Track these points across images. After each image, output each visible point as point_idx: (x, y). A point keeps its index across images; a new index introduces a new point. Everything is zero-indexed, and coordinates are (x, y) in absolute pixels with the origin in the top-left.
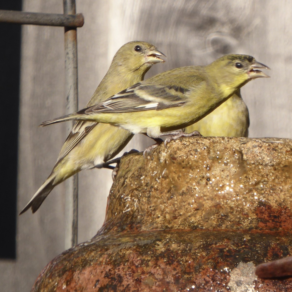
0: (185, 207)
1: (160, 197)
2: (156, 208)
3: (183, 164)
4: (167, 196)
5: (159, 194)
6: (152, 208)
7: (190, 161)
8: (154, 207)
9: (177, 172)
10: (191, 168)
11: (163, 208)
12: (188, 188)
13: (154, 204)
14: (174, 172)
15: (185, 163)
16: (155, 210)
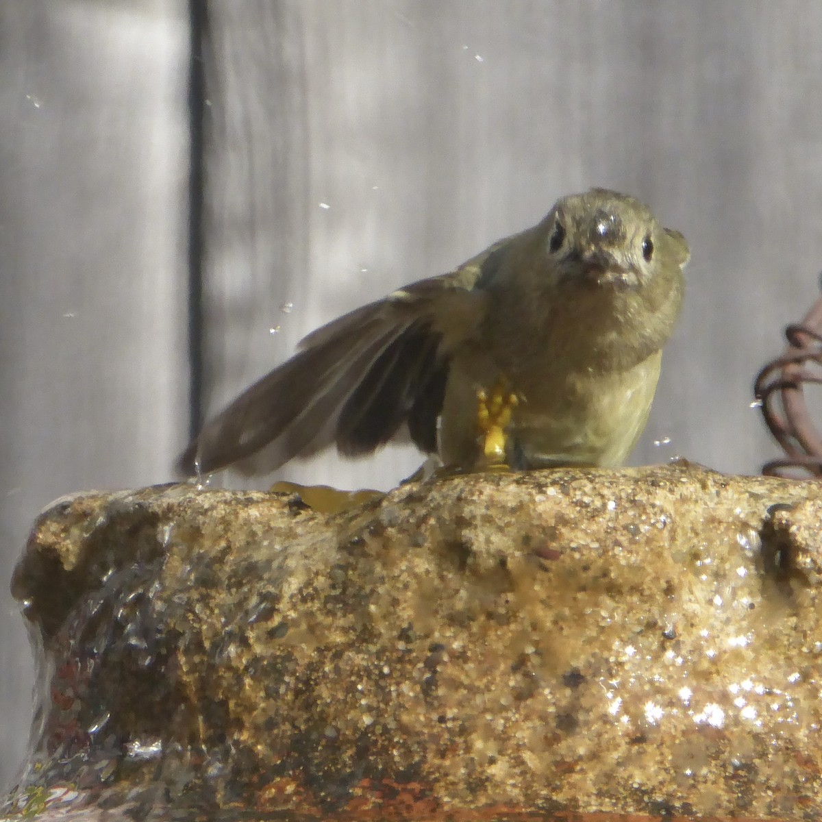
0: (589, 730)
1: (481, 684)
2: (467, 724)
3: (584, 575)
4: (512, 683)
5: (474, 675)
6: (450, 725)
7: (612, 568)
8: (460, 722)
9: (553, 603)
10: (613, 590)
11: (500, 728)
12: (593, 660)
13: (455, 710)
14: (542, 602)
15: (591, 573)
16: (463, 731)
